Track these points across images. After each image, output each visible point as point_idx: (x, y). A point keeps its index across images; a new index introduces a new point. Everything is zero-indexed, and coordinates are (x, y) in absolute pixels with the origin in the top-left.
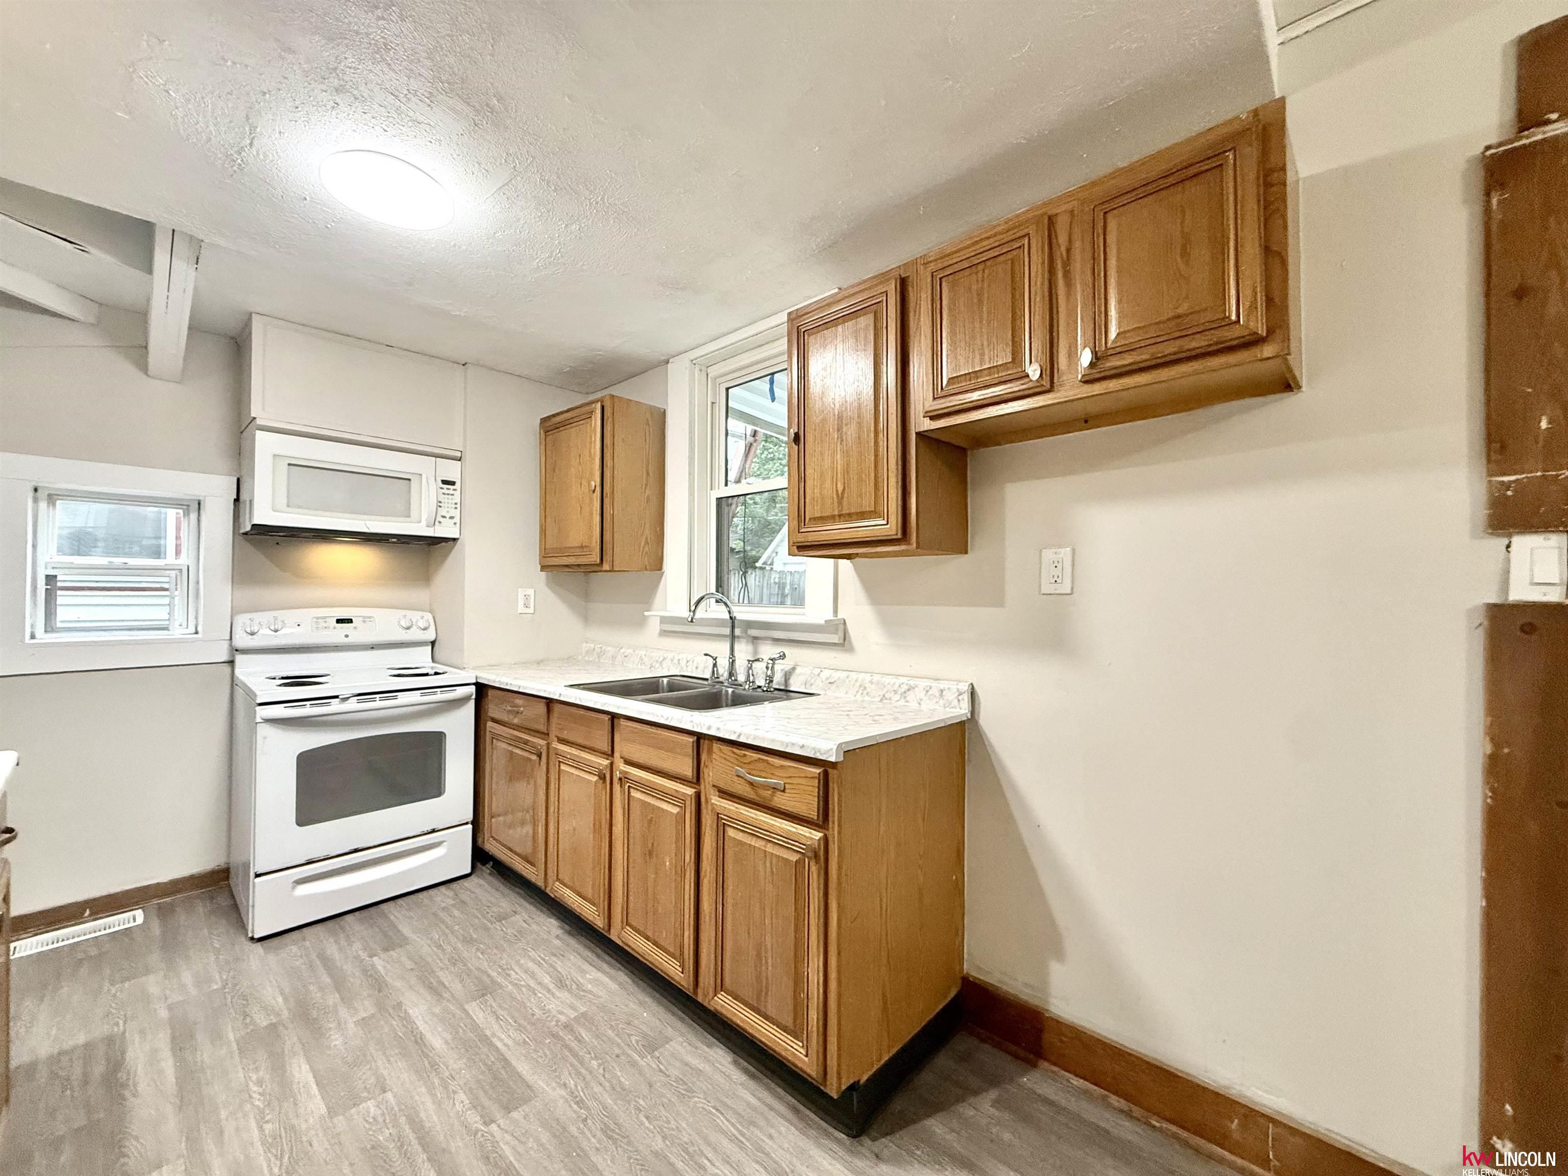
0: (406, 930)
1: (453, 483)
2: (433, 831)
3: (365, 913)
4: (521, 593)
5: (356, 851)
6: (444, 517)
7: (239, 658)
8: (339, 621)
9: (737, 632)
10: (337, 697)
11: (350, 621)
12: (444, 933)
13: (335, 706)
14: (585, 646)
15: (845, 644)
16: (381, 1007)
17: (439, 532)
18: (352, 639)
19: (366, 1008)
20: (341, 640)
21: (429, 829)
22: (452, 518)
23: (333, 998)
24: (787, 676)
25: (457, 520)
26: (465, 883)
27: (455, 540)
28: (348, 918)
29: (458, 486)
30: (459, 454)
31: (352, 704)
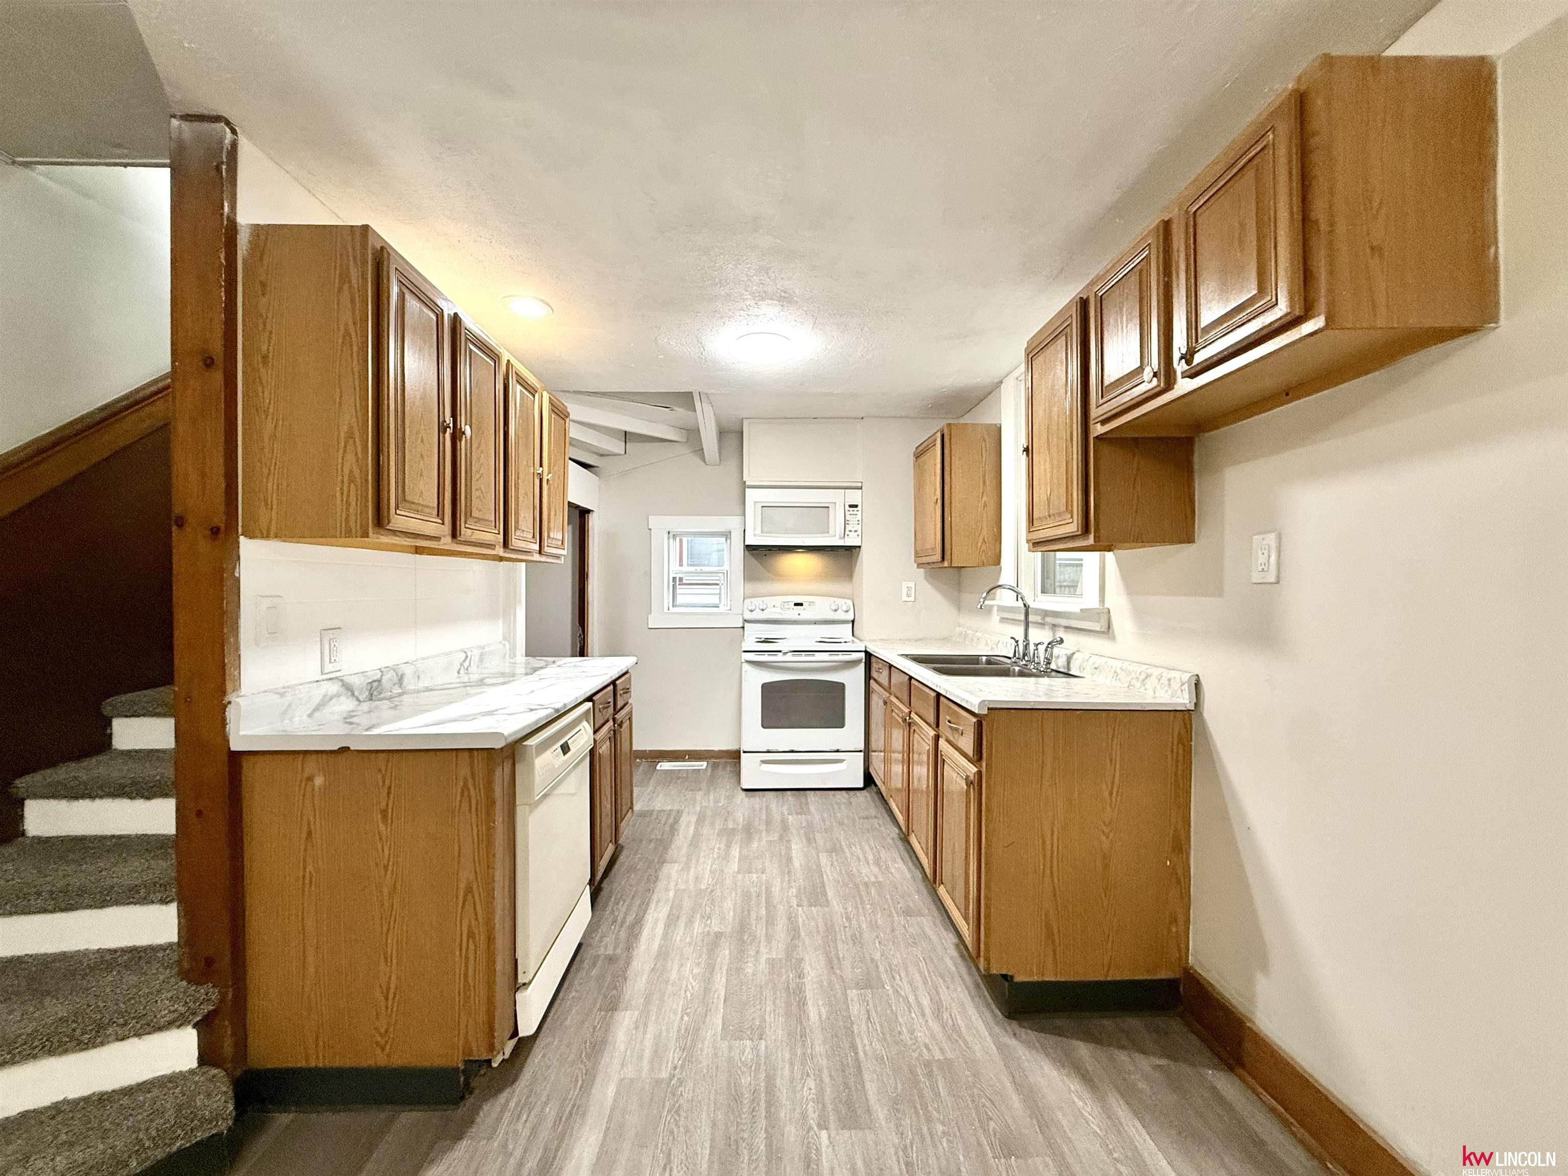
0: (812, 809)
1: (856, 506)
2: (838, 751)
3: (797, 793)
4: (905, 585)
5: (792, 751)
6: (850, 531)
7: (746, 625)
8: (796, 604)
9: (1031, 618)
10: (780, 651)
11: (801, 604)
12: (831, 816)
13: (780, 657)
14: (958, 630)
15: (1108, 631)
16: (781, 838)
17: (849, 542)
18: (802, 617)
19: (775, 837)
20: (796, 617)
21: (835, 749)
22: (856, 531)
23: (763, 827)
24: (1069, 659)
25: (859, 532)
26: (858, 793)
27: (860, 547)
28: (789, 793)
29: (859, 508)
30: (860, 485)
31: (789, 658)
